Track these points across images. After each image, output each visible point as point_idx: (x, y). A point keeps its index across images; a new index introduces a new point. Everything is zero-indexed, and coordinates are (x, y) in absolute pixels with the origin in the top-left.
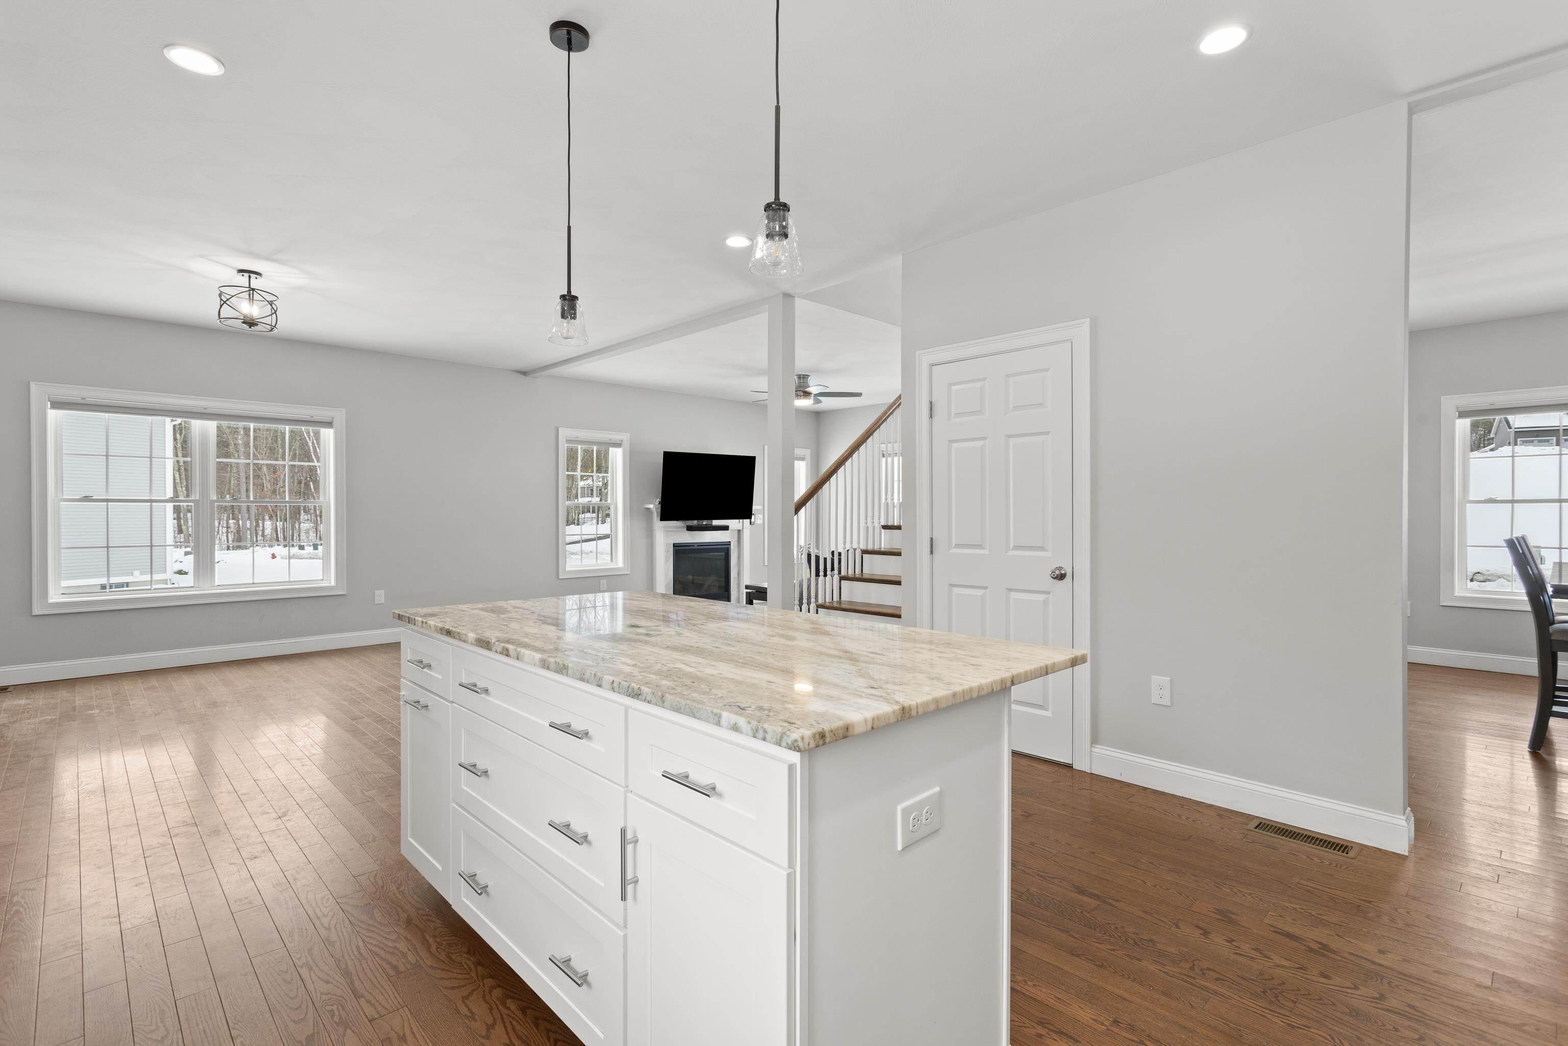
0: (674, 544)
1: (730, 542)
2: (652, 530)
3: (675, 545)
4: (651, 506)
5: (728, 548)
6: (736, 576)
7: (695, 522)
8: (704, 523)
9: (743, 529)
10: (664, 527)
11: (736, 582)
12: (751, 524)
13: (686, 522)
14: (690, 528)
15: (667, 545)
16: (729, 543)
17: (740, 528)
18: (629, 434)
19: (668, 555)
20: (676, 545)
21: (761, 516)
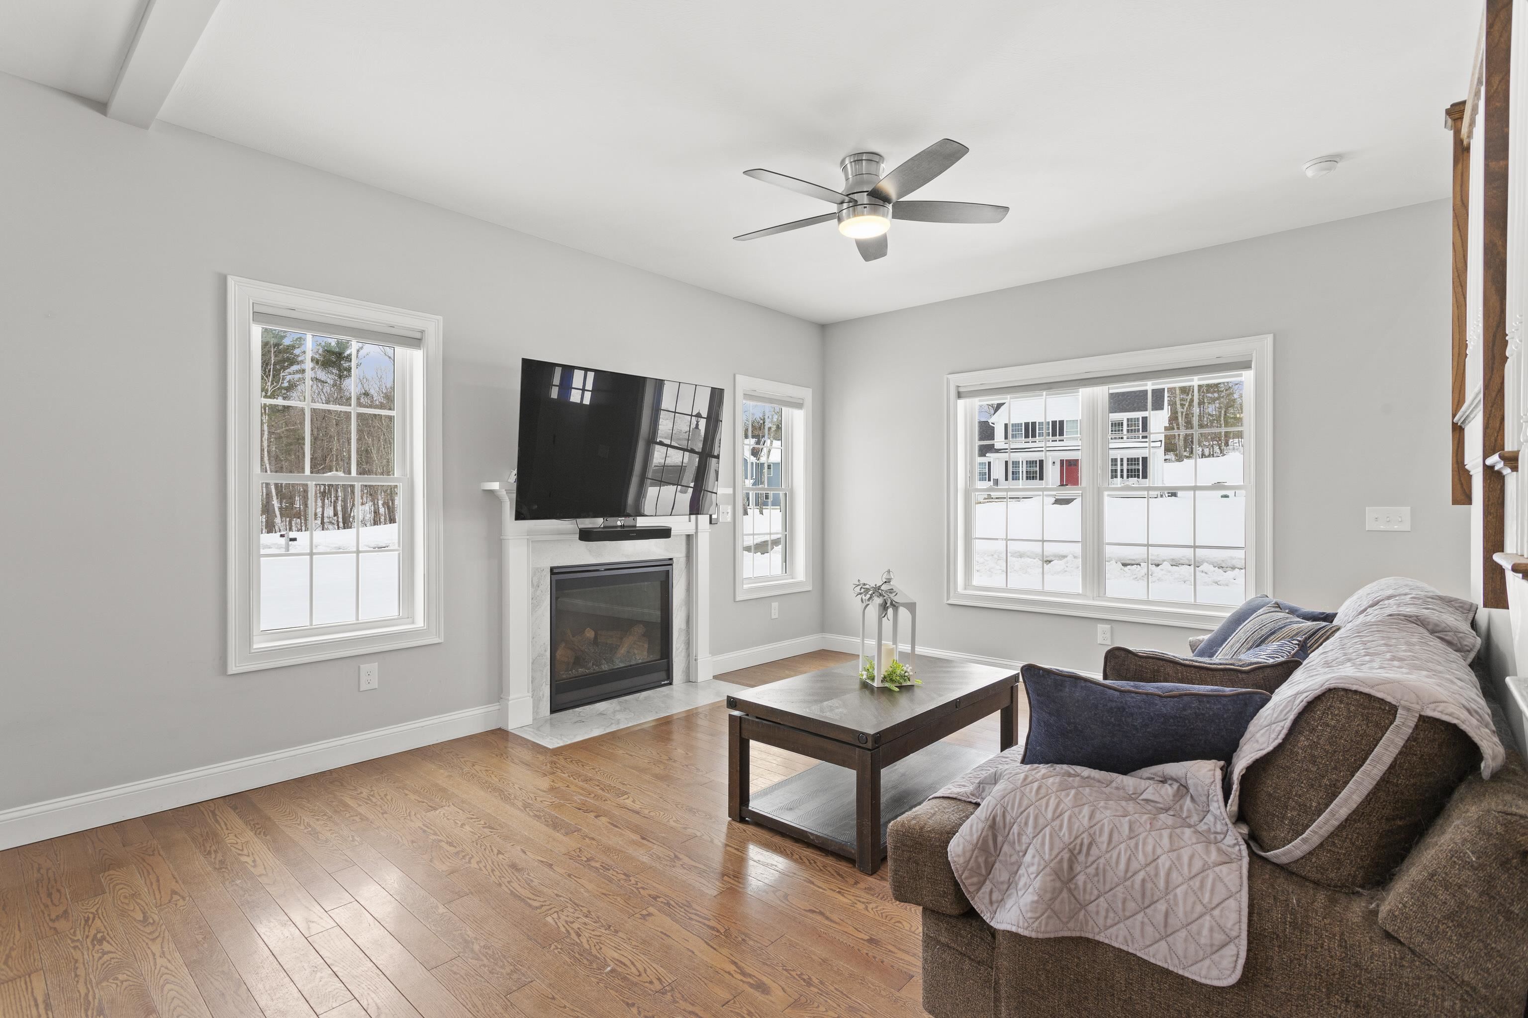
0: (552, 569)
1: (671, 559)
2: (501, 540)
3: (553, 571)
4: (495, 486)
5: (668, 572)
6: (683, 626)
7: (599, 522)
8: (619, 523)
9: (697, 532)
10: (530, 533)
11: (683, 638)
12: (711, 523)
13: (579, 520)
14: (586, 535)
15: (536, 571)
16: (669, 562)
17: (691, 531)
18: (441, 317)
19: (539, 592)
20: (555, 571)
21: (729, 509)
